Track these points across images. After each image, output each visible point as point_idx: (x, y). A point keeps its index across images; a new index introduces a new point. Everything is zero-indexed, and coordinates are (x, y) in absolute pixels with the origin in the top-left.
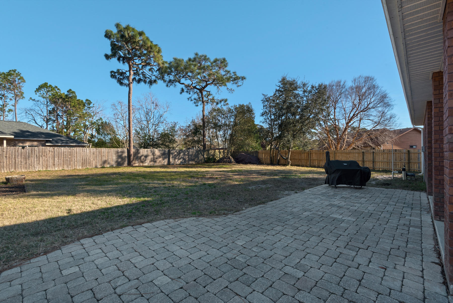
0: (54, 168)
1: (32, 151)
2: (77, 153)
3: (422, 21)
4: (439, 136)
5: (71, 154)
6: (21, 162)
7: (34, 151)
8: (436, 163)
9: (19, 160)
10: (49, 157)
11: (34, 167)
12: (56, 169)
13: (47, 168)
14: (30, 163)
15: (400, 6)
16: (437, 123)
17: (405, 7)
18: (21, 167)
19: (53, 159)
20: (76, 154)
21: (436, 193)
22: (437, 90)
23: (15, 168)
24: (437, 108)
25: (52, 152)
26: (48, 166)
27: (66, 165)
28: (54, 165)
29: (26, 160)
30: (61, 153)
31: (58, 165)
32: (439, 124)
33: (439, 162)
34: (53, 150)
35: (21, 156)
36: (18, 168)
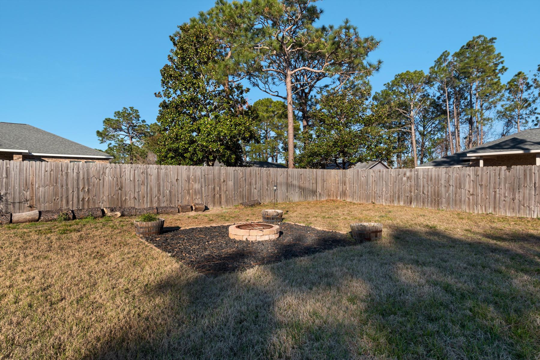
1: (525, 175)
6: (505, 197)
9: (502, 191)
11: (530, 210)
14: (521, 199)
18: (504, 206)
23: (495, 208)
29: (514, 194)
35: (505, 185)
36: (500, 208)
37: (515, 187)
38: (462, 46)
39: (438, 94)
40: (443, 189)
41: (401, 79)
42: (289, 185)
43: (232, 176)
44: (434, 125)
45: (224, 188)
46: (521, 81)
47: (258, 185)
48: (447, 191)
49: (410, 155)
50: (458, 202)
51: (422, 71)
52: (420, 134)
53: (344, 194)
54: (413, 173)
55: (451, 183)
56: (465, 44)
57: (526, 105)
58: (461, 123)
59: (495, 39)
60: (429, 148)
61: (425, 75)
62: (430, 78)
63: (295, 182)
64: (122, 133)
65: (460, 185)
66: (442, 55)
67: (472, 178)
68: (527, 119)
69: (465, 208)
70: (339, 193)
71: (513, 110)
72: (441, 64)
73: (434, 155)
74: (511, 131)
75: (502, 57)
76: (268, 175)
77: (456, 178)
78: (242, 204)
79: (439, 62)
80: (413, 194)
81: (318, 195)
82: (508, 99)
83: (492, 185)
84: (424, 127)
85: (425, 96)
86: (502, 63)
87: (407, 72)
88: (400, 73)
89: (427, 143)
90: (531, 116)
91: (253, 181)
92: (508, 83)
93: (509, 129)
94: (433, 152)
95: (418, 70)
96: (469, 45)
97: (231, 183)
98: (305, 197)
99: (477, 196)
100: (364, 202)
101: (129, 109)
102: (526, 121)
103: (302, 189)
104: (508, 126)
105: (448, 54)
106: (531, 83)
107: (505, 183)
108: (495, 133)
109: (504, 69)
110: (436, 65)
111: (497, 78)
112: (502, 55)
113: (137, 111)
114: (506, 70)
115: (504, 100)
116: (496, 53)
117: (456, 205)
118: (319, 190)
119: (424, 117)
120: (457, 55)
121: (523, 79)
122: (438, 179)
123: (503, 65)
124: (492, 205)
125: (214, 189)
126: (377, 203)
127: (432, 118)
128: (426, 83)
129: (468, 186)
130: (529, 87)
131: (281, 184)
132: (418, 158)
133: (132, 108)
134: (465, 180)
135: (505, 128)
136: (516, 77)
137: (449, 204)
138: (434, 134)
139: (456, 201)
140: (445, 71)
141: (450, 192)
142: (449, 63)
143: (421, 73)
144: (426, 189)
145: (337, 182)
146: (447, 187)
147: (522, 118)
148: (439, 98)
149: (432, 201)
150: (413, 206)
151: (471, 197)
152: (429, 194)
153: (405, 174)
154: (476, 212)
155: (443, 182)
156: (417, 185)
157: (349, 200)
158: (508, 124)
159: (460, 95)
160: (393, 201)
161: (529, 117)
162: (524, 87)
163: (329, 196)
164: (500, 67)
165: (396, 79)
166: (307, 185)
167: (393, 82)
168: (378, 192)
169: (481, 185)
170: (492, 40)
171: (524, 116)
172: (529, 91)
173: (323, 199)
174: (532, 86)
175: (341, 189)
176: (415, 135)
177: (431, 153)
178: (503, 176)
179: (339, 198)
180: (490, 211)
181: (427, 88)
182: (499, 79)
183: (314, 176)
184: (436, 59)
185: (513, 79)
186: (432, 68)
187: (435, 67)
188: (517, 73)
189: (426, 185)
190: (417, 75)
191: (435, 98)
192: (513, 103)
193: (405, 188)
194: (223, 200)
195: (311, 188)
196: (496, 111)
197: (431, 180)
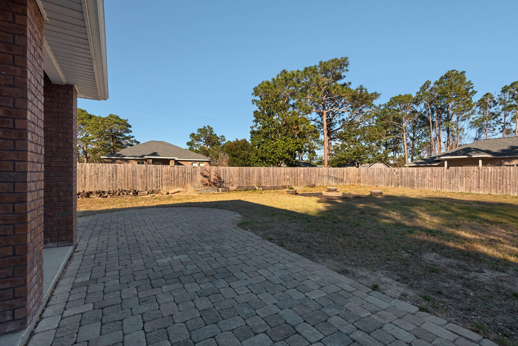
0: (479, 191)
1: (456, 172)
2: (510, 174)
5: (502, 175)
6: (446, 182)
7: (458, 172)
9: (445, 179)
10: (473, 179)
11: (458, 188)
12: (481, 192)
13: (470, 190)
14: (454, 183)
18: (446, 187)
19: (477, 180)
20: (508, 176)
23: (441, 188)
25: (477, 172)
26: (472, 188)
27: (494, 189)
28: (479, 187)
29: (450, 181)
30: (488, 173)
31: (484, 188)
34: (477, 170)
35: (446, 176)
36: (444, 188)
37: (450, 177)
38: (441, 76)
39: (425, 110)
40: (415, 179)
41: (395, 100)
42: (329, 176)
43: (302, 172)
44: (421, 132)
45: (299, 178)
46: (489, 99)
47: (314, 176)
48: (417, 180)
49: (403, 154)
50: (423, 185)
51: (410, 94)
52: (411, 138)
53: (359, 181)
54: (399, 170)
55: (419, 175)
56: (444, 75)
57: (493, 117)
58: (443, 130)
59: (465, 72)
60: (417, 150)
61: (413, 97)
62: (417, 99)
63: (332, 175)
64: (202, 143)
65: (424, 176)
66: (425, 84)
67: (430, 173)
68: (495, 127)
69: (426, 188)
70: (356, 181)
71: (483, 121)
72: (425, 90)
73: (421, 154)
74: (482, 136)
75: (472, 84)
76: (319, 171)
77: (422, 173)
78: (307, 186)
79: (423, 88)
80: (399, 181)
81: (344, 182)
82: (479, 113)
83: (440, 177)
84: (414, 134)
85: (414, 112)
86: (472, 88)
87: (399, 95)
88: (394, 97)
89: (416, 145)
90: (497, 125)
91: (312, 174)
92: (479, 101)
93: (481, 134)
94: (420, 152)
95: (408, 94)
96: (447, 76)
97: (302, 176)
98: (338, 183)
99: (433, 182)
100: (371, 185)
101: (207, 128)
102: (494, 128)
103: (336, 179)
104: (480, 132)
105: (430, 82)
106: (497, 101)
107: (446, 175)
108: (470, 137)
109: (474, 92)
110: (421, 90)
111: (469, 98)
112: (472, 82)
113: (212, 128)
114: (475, 92)
115: (475, 114)
116: (467, 80)
117: (422, 186)
118: (345, 179)
119: (414, 126)
120: (437, 83)
121: (491, 98)
122: (413, 173)
123: (473, 89)
124: (440, 187)
125: (295, 178)
126: (379, 186)
127: (420, 127)
128: (414, 103)
129: (428, 177)
130: (495, 104)
131: (325, 176)
132: (408, 157)
133: (208, 127)
134: (427, 174)
135: (478, 133)
136: (485, 97)
137: (418, 186)
138: (421, 138)
139: (422, 185)
140: (428, 95)
141: (419, 180)
142: (432, 88)
143: (410, 96)
144: (406, 178)
145: (355, 175)
146: (417, 178)
147: (490, 127)
148: (425, 112)
149: (409, 185)
150: (400, 187)
151: (430, 183)
152: (408, 181)
153: (395, 171)
154: (432, 190)
155: (415, 175)
156: (402, 177)
157: (362, 185)
158: (480, 131)
159: (441, 110)
160: (388, 185)
161: (496, 126)
162: (492, 104)
163: (350, 182)
164: (471, 91)
165: (391, 100)
166: (338, 176)
167: (389, 103)
168: (380, 180)
169: (435, 177)
170: (463, 73)
171: (492, 125)
172: (496, 107)
173: (348, 184)
174: (497, 103)
175: (357, 179)
176: (407, 140)
177: (419, 153)
178: (445, 172)
179: (356, 184)
180: (439, 189)
181: (415, 106)
182: (471, 99)
183: (342, 172)
184: (421, 87)
185: (482, 99)
186: (418, 93)
187: (420, 92)
188: (485, 94)
189: (406, 176)
190: (407, 98)
191: (422, 113)
192: (482, 116)
193: (395, 178)
194: (299, 184)
195: (340, 178)
196: (469, 122)
197: (409, 174)
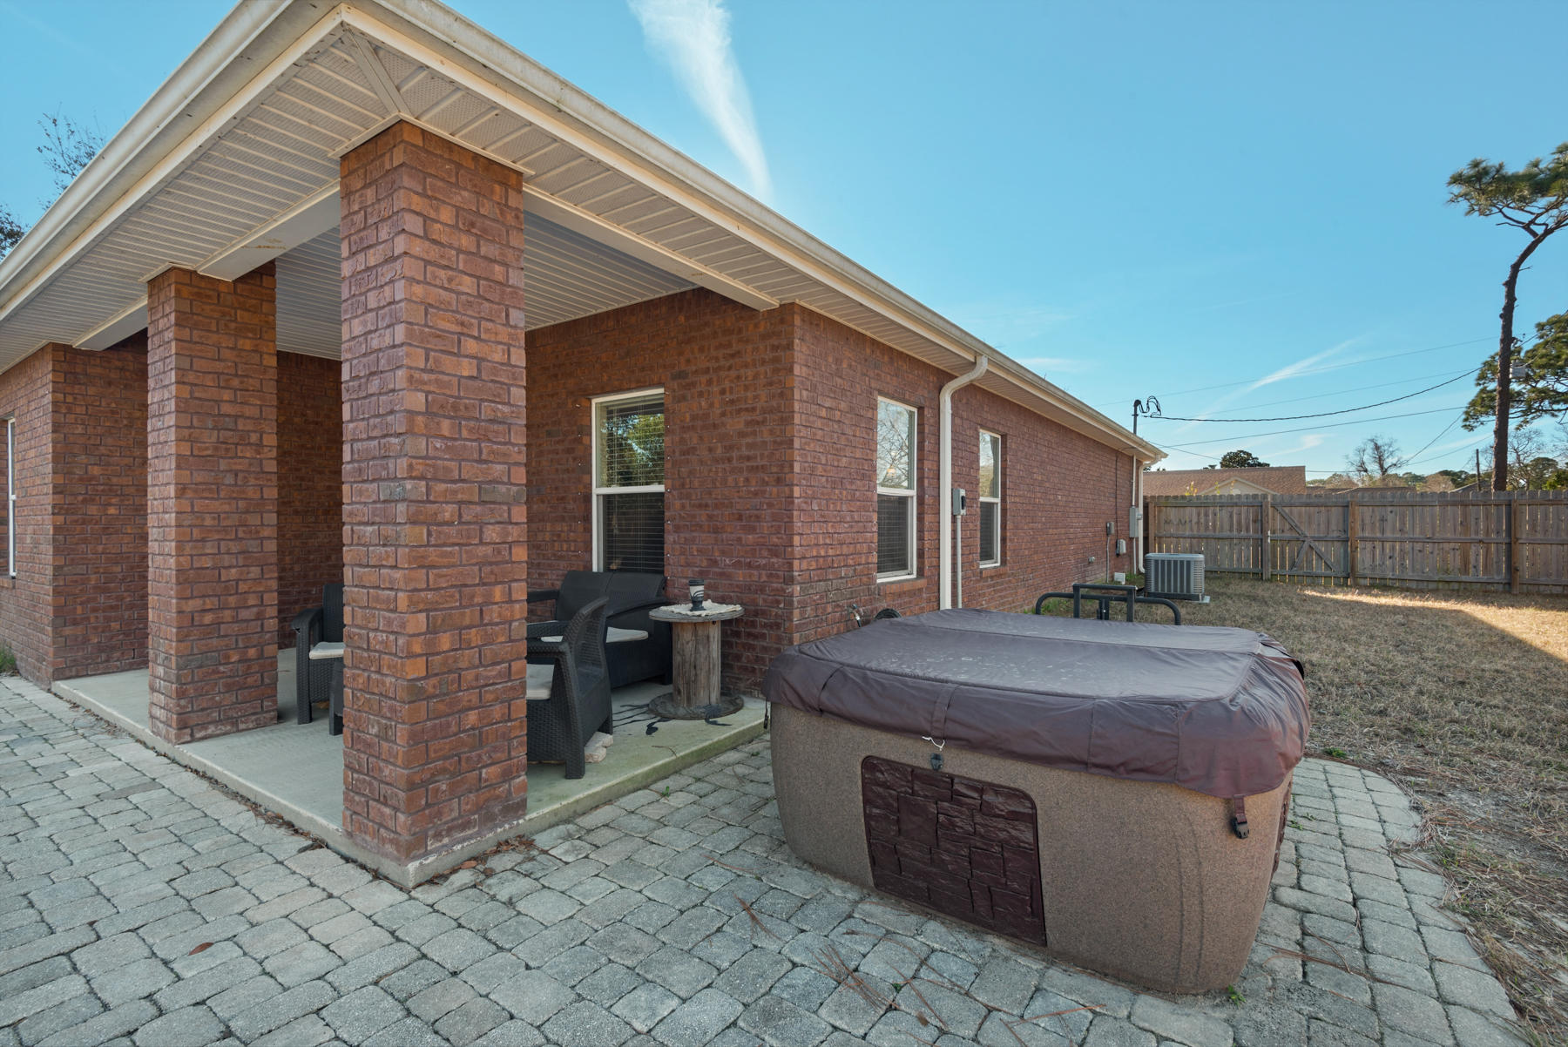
3: (305, 127)
4: (192, 474)
8: (181, 559)
15: (312, 56)
16: (186, 432)
17: (317, 66)
21: (181, 657)
22: (185, 327)
24: (184, 383)
32: (190, 436)
33: (191, 556)
